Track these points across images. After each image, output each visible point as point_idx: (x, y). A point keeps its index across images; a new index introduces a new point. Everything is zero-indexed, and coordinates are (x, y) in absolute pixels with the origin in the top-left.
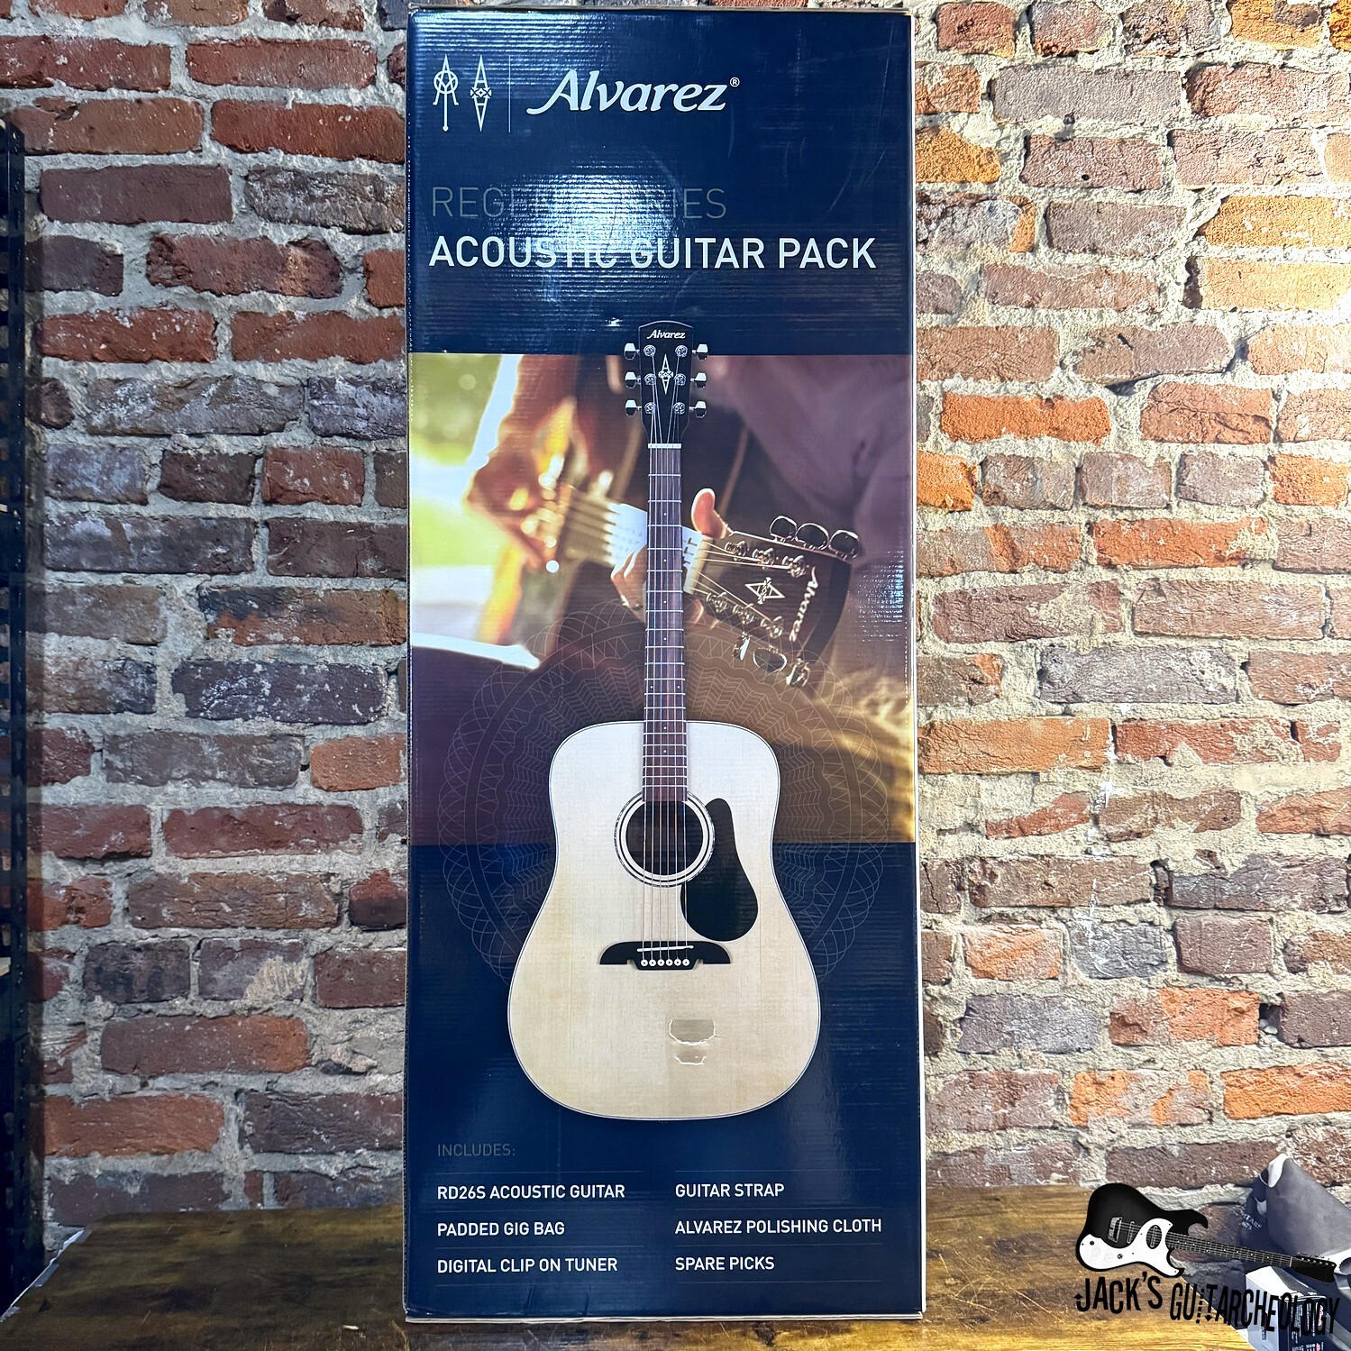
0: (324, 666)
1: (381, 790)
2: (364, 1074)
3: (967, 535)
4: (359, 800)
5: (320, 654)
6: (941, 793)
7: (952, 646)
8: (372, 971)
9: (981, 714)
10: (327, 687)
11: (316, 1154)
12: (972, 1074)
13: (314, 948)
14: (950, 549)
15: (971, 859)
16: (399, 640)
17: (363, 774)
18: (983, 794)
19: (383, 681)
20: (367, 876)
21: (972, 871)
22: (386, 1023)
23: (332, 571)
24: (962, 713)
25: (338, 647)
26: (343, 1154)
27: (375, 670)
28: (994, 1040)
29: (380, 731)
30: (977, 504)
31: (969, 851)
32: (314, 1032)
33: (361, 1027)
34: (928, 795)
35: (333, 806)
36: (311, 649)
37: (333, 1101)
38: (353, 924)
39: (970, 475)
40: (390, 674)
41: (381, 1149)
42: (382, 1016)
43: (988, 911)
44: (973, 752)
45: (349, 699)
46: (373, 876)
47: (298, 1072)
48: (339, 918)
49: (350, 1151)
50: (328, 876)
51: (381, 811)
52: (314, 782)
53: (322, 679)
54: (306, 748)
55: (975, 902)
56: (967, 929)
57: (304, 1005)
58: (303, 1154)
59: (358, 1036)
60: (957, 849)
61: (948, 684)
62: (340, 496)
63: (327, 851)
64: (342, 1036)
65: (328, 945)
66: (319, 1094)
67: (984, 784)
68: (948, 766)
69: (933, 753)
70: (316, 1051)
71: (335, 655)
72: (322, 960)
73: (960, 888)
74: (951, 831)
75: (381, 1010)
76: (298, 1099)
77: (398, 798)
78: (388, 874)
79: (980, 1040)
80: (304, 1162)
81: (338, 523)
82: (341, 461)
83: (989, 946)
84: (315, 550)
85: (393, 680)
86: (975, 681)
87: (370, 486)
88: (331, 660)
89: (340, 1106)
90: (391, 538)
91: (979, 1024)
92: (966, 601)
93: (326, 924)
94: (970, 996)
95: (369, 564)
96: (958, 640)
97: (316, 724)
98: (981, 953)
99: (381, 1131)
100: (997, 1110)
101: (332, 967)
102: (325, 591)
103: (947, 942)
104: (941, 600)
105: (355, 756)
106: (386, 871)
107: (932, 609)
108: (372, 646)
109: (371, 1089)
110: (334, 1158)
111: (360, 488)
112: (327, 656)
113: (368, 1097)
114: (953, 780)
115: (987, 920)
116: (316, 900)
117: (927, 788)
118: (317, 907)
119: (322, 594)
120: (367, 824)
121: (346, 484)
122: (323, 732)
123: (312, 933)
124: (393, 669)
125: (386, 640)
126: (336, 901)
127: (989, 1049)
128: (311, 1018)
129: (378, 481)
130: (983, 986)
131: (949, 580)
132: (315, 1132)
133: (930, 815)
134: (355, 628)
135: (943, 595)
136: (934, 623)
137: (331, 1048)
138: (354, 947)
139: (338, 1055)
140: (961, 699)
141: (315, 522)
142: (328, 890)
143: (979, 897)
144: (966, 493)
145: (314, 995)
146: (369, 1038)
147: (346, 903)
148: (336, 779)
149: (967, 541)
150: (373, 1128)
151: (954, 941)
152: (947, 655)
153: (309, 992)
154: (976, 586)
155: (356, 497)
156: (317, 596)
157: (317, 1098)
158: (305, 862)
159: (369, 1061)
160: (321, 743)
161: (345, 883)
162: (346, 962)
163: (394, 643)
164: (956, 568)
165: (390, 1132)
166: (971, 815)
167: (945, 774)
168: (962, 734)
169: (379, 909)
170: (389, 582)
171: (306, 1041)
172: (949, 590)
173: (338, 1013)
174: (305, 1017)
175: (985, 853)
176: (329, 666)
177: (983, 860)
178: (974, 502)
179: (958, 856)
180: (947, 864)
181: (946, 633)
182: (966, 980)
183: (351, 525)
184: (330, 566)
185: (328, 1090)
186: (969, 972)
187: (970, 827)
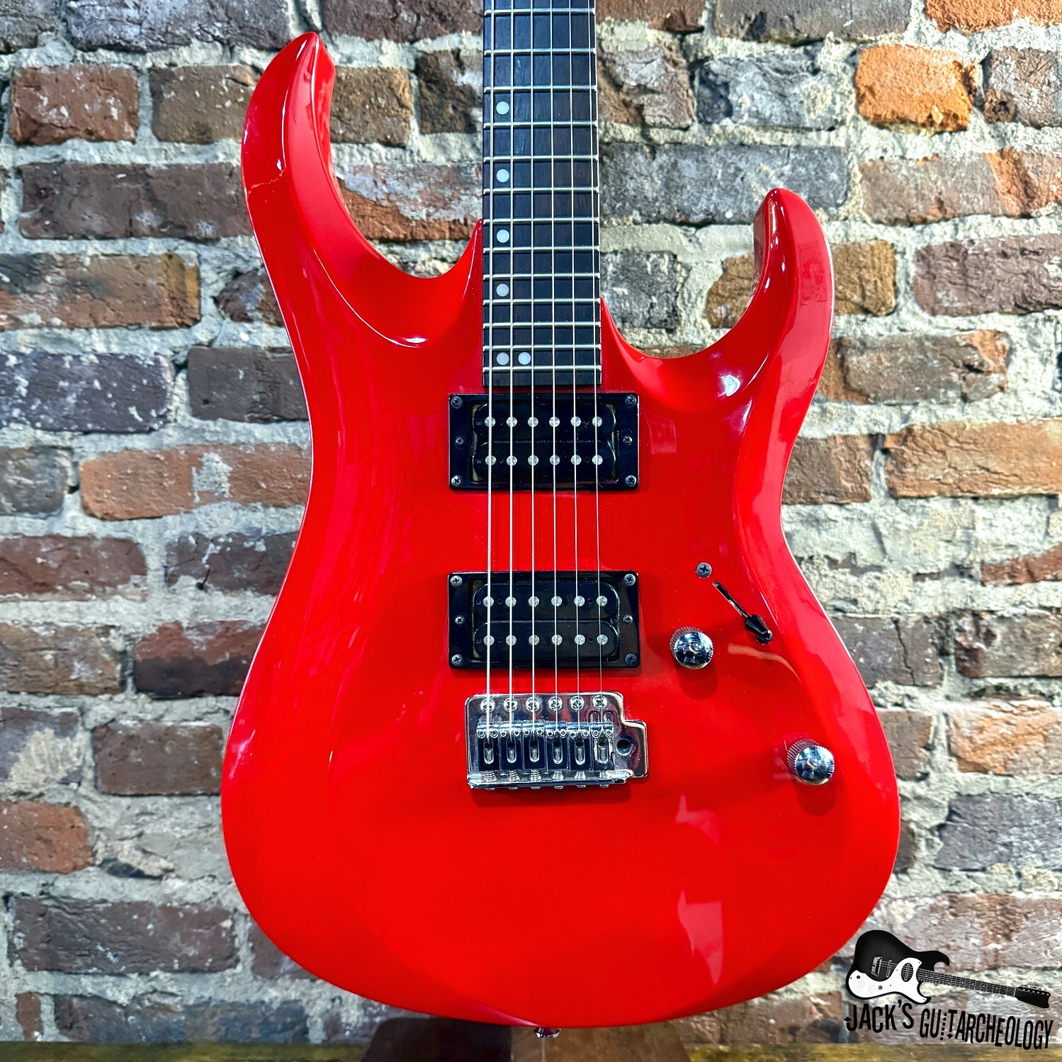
0: (93, 357)
1: (169, 519)
2: (159, 878)
3: (961, 164)
4: (142, 532)
5: (88, 342)
6: (921, 524)
7: (940, 320)
8: (163, 751)
9: (978, 415)
10: (97, 384)
11: (102, 975)
12: (953, 897)
13: (92, 719)
14: (938, 184)
15: (958, 613)
16: (188, 322)
17: (146, 498)
18: (980, 525)
19: (168, 376)
20: (154, 630)
21: (960, 630)
22: (184, 815)
23: (99, 230)
24: (952, 414)
25: (111, 332)
26: (134, 976)
27: (157, 361)
28: (986, 852)
29: (166, 441)
30: (976, 121)
31: (957, 603)
32: (96, 823)
33: (152, 821)
34: (902, 527)
35: (109, 540)
36: (78, 335)
37: (121, 911)
38: (139, 690)
39: (966, 79)
40: (179, 368)
41: (180, 971)
42: (178, 807)
43: (981, 683)
44: (967, 468)
45: (125, 399)
46: (162, 630)
47: (78, 873)
48: (123, 684)
49: (143, 973)
50: (106, 630)
51: (169, 546)
52: (85, 508)
53: (90, 372)
54: (75, 465)
55: (963, 671)
56: (951, 707)
57: (82, 790)
58: (87, 974)
59: (148, 831)
60: (940, 600)
61: (934, 372)
62: (107, 130)
63: (104, 597)
64: (129, 830)
65: (110, 717)
66: (104, 901)
67: (981, 511)
68: (932, 487)
69: (910, 470)
70: (100, 847)
71: (108, 343)
72: (102, 734)
73: (943, 653)
74: (932, 576)
75: (177, 800)
76: (79, 907)
77: (191, 529)
78: (181, 628)
79: (966, 853)
80: (88, 985)
81: (105, 166)
82: (109, 83)
83: (981, 730)
84: (77, 204)
85: (182, 375)
86: (970, 368)
87: (145, 115)
88: (101, 349)
89: (130, 916)
90: (172, 184)
91: (965, 832)
92: (960, 257)
93: (106, 690)
94: (954, 796)
95: (147, 218)
96: (947, 312)
97: (87, 433)
98: (970, 739)
99: (180, 950)
100: (986, 944)
101: (114, 745)
102: (93, 257)
103: (925, 723)
104: (924, 256)
105: (135, 474)
106: (178, 623)
107: (913, 270)
108: (153, 329)
109: (168, 898)
110: (123, 980)
111: (132, 117)
112: (98, 342)
113: (163, 907)
114: (939, 506)
115: (978, 695)
116: (91, 659)
117: (901, 517)
118: (92, 668)
119: (87, 261)
120: (154, 561)
121: (114, 112)
122: (93, 441)
123: (88, 700)
124: (181, 360)
125: (170, 321)
126: (117, 661)
127: (977, 866)
128: (91, 806)
129: (156, 108)
130: (971, 782)
131: (936, 228)
132: (100, 948)
133: (904, 555)
134: (130, 305)
135: (928, 249)
136: (915, 288)
137: (117, 845)
138: (141, 721)
139: (127, 853)
140: (951, 394)
141: (76, 165)
142: (107, 646)
143: (969, 663)
144: (961, 104)
145: (96, 779)
146: (162, 835)
147: (131, 664)
148: (111, 504)
149: (962, 173)
150: (171, 947)
151: (934, 723)
152: (933, 332)
153: (89, 774)
154: (974, 236)
155: (128, 129)
156: (82, 264)
157: (101, 907)
158: (79, 611)
159: (164, 863)
160: (92, 457)
161: (128, 638)
162: (131, 739)
163: (183, 325)
164: (945, 212)
165: (192, 952)
166: (961, 554)
167: (926, 498)
168: (952, 443)
169: (170, 672)
170: (172, 243)
171: (86, 835)
172: (937, 241)
173: (125, 802)
174: (85, 806)
175: (979, 605)
176: (99, 356)
177: (976, 615)
178: (972, 117)
179: (942, 609)
180: (926, 620)
181: (931, 302)
182: (949, 774)
183: (122, 168)
184: (97, 223)
185: (114, 898)
186: (954, 764)
187: (960, 570)
